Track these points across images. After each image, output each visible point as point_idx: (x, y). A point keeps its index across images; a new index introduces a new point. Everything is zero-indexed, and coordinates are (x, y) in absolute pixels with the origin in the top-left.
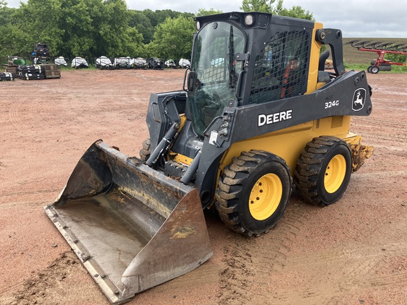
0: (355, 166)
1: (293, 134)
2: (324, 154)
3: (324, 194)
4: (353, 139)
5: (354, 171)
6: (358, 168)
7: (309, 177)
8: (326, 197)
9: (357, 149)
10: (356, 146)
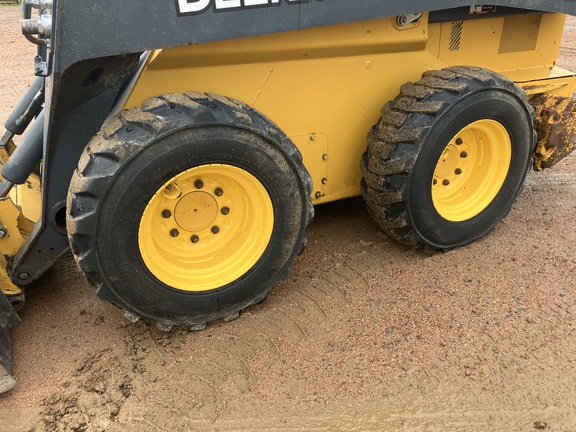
0: (547, 154)
1: (368, 60)
2: (433, 115)
3: (431, 223)
4: (557, 84)
5: (544, 165)
6: (555, 158)
7: (386, 176)
8: (438, 232)
9: (560, 110)
10: (560, 101)
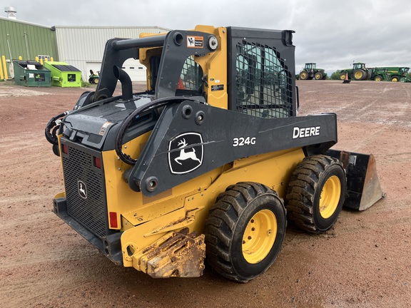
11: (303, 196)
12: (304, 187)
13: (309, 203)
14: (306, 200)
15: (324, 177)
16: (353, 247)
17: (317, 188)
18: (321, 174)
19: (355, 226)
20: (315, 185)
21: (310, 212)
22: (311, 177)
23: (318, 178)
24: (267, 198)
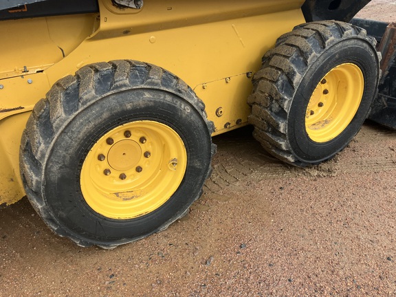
11: (272, 99)
12: (275, 82)
13: (282, 113)
14: (275, 107)
15: (320, 63)
16: (357, 200)
17: (301, 85)
18: (315, 57)
19: (381, 159)
20: (297, 79)
21: (281, 130)
22: (293, 62)
23: (306, 63)
24: (147, 95)
